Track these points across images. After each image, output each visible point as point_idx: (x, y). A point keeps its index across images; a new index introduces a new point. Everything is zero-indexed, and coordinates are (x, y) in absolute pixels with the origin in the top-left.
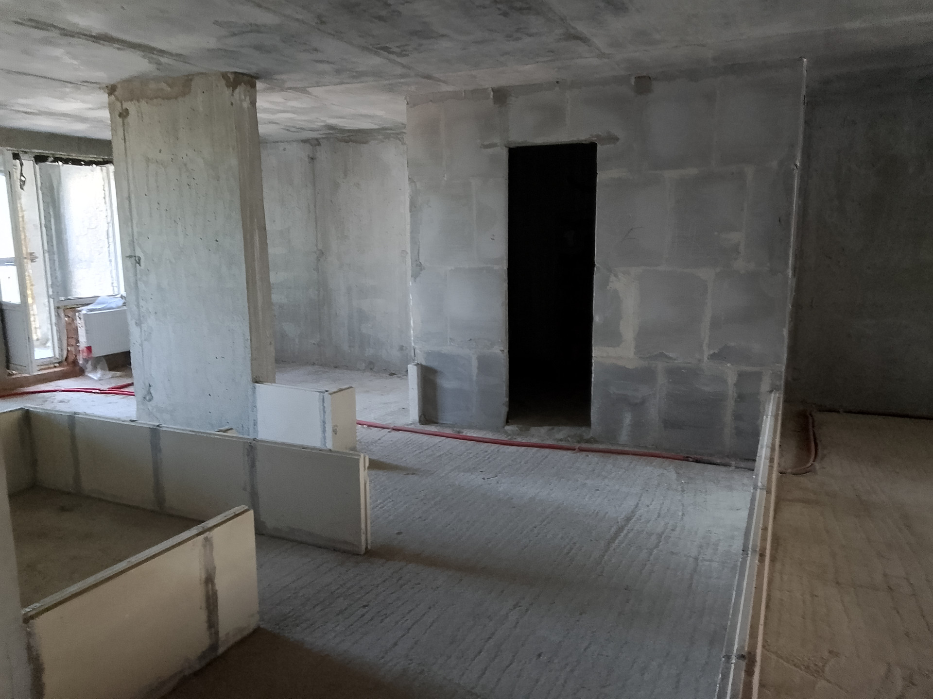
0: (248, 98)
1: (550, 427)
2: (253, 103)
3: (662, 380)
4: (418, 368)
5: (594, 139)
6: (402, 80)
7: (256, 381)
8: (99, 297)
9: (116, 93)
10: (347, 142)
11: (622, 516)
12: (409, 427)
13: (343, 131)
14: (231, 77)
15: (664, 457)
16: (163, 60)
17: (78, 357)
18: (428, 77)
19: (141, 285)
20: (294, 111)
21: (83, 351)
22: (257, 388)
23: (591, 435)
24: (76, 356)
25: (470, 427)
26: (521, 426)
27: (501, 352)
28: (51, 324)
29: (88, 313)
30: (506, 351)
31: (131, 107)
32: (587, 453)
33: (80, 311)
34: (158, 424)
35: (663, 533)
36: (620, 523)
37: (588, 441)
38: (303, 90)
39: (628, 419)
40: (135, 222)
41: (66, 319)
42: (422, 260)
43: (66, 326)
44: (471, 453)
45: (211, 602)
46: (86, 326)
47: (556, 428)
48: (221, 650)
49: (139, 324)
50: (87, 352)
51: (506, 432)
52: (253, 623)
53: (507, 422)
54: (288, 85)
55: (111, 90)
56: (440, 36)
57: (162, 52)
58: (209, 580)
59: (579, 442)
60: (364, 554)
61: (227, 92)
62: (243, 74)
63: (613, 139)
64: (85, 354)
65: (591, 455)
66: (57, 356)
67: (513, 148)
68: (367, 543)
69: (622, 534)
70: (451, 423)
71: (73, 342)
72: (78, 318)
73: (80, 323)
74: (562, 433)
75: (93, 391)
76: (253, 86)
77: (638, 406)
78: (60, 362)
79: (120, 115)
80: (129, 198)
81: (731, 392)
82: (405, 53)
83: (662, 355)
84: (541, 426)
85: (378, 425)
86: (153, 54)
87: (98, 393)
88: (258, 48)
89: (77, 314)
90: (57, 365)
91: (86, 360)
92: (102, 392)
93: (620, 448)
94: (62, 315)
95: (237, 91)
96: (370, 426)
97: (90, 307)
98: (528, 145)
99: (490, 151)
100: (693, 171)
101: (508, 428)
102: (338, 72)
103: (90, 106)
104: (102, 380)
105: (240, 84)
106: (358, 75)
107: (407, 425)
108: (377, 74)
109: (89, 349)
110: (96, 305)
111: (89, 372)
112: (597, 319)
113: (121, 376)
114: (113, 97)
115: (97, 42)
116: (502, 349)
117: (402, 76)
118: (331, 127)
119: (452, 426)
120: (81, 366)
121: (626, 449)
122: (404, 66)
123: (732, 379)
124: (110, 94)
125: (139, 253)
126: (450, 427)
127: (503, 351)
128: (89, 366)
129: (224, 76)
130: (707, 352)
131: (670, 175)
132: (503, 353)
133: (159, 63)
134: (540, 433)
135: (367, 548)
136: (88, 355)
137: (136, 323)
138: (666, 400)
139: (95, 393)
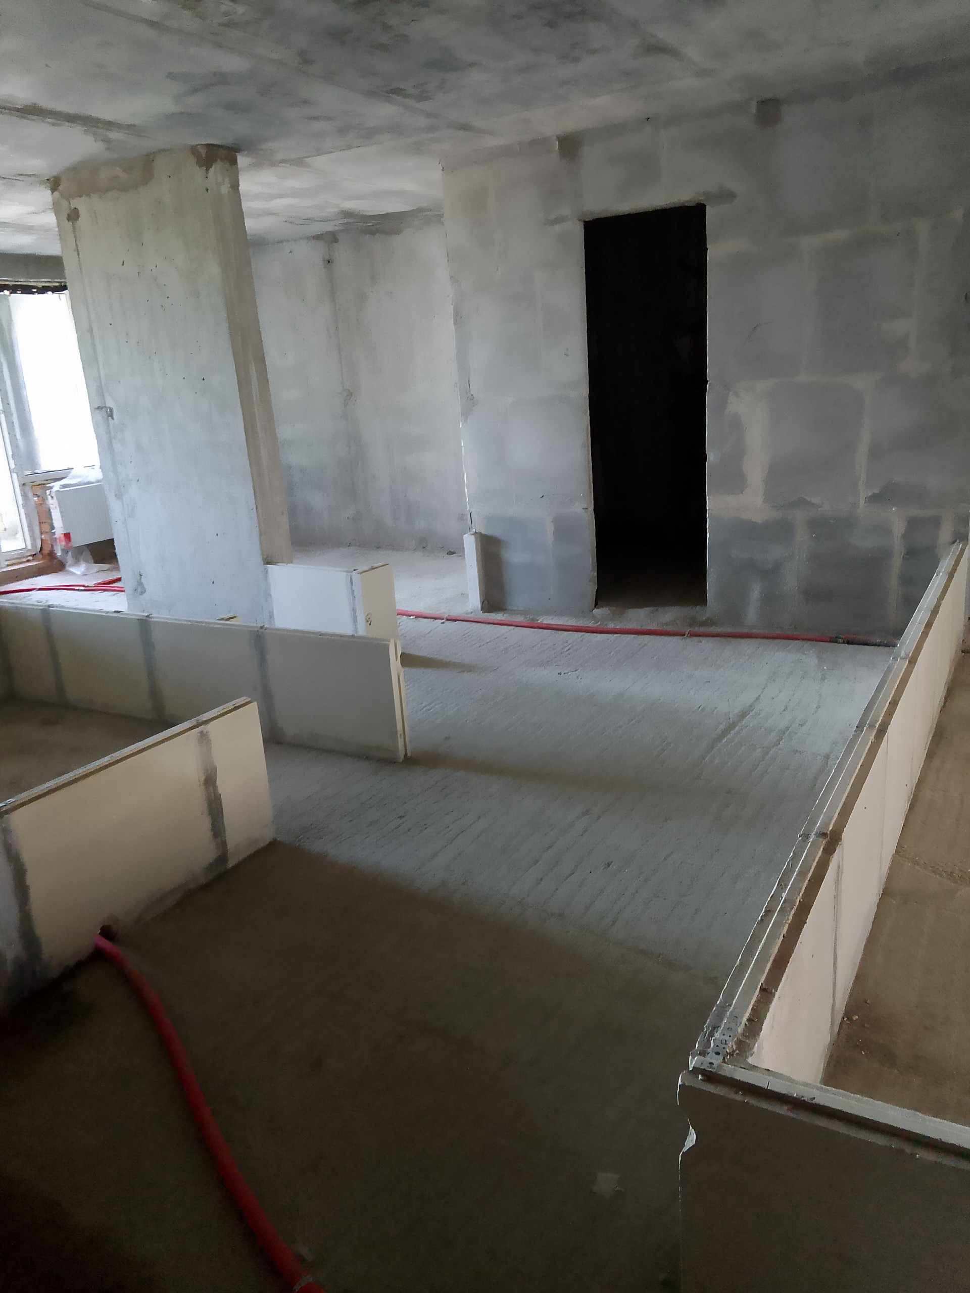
0: (227, 180)
1: (651, 609)
2: (235, 186)
3: (802, 537)
4: (476, 538)
5: (702, 199)
6: (430, 135)
7: (268, 561)
8: (72, 469)
9: (60, 188)
10: (373, 233)
11: (736, 711)
12: (470, 616)
13: (365, 218)
14: (203, 152)
15: (803, 640)
16: (114, 135)
17: (55, 548)
18: (465, 127)
19: (117, 446)
20: (294, 194)
21: (60, 538)
22: (270, 570)
23: (708, 615)
24: (52, 546)
25: (548, 612)
26: (614, 608)
27: (583, 511)
28: (18, 507)
29: (61, 490)
30: (591, 508)
31: (80, 204)
32: (700, 638)
33: (51, 488)
34: (146, 614)
35: (788, 728)
36: (731, 719)
37: (703, 624)
38: (299, 162)
39: (756, 592)
40: (101, 362)
41: (36, 499)
42: (473, 391)
43: (37, 507)
44: (546, 644)
45: (215, 808)
46: (60, 507)
47: (661, 609)
48: (231, 863)
49: (119, 496)
50: (66, 541)
51: (594, 617)
52: (267, 836)
53: (596, 605)
54: (280, 156)
55: (54, 184)
56: (470, 65)
57: (109, 125)
58: (210, 781)
59: (690, 626)
60: (403, 761)
61: (199, 172)
62: (218, 146)
63: (727, 196)
64: (64, 543)
65: (704, 641)
66: (29, 547)
67: (590, 221)
68: (406, 750)
69: (732, 732)
70: (522, 609)
71: (46, 528)
72: (49, 497)
73: (53, 503)
74: (669, 615)
75: (77, 588)
76: (234, 162)
77: (771, 574)
78: (34, 555)
79: (69, 218)
80: (91, 330)
81: (898, 546)
82: (425, 95)
83: (800, 503)
84: (641, 607)
85: (428, 616)
86: (98, 127)
87: (82, 590)
88: (231, 107)
89: (48, 492)
90: (31, 558)
91: (65, 551)
92: (87, 589)
93: (746, 631)
94: (30, 494)
95: (212, 170)
96: (418, 617)
97: (63, 482)
98: (609, 215)
99: (558, 228)
100: (840, 235)
101: (596, 611)
102: (342, 131)
103: (32, 209)
104: (86, 575)
105: (215, 161)
106: (369, 134)
107: (467, 614)
108: (395, 129)
109: (67, 536)
110: (70, 479)
111: (70, 566)
112: (712, 457)
113: (109, 570)
114: (56, 193)
115: (25, 118)
116: (585, 506)
117: (431, 129)
118: (347, 214)
119: (524, 613)
120: (59, 558)
121: (754, 631)
122: (429, 115)
123: (898, 527)
124: (53, 190)
125: (110, 403)
126: (521, 614)
127: (587, 509)
128: (69, 558)
129: (194, 150)
130: (864, 493)
131: (810, 243)
132: (586, 512)
133: (107, 141)
134: (638, 617)
135: (406, 754)
136: (67, 543)
137: (116, 495)
138: (807, 562)
139: (78, 590)
